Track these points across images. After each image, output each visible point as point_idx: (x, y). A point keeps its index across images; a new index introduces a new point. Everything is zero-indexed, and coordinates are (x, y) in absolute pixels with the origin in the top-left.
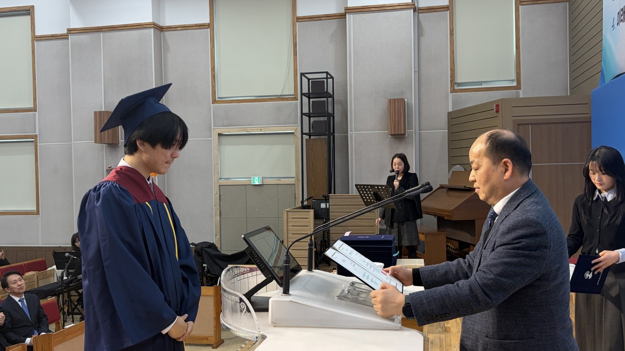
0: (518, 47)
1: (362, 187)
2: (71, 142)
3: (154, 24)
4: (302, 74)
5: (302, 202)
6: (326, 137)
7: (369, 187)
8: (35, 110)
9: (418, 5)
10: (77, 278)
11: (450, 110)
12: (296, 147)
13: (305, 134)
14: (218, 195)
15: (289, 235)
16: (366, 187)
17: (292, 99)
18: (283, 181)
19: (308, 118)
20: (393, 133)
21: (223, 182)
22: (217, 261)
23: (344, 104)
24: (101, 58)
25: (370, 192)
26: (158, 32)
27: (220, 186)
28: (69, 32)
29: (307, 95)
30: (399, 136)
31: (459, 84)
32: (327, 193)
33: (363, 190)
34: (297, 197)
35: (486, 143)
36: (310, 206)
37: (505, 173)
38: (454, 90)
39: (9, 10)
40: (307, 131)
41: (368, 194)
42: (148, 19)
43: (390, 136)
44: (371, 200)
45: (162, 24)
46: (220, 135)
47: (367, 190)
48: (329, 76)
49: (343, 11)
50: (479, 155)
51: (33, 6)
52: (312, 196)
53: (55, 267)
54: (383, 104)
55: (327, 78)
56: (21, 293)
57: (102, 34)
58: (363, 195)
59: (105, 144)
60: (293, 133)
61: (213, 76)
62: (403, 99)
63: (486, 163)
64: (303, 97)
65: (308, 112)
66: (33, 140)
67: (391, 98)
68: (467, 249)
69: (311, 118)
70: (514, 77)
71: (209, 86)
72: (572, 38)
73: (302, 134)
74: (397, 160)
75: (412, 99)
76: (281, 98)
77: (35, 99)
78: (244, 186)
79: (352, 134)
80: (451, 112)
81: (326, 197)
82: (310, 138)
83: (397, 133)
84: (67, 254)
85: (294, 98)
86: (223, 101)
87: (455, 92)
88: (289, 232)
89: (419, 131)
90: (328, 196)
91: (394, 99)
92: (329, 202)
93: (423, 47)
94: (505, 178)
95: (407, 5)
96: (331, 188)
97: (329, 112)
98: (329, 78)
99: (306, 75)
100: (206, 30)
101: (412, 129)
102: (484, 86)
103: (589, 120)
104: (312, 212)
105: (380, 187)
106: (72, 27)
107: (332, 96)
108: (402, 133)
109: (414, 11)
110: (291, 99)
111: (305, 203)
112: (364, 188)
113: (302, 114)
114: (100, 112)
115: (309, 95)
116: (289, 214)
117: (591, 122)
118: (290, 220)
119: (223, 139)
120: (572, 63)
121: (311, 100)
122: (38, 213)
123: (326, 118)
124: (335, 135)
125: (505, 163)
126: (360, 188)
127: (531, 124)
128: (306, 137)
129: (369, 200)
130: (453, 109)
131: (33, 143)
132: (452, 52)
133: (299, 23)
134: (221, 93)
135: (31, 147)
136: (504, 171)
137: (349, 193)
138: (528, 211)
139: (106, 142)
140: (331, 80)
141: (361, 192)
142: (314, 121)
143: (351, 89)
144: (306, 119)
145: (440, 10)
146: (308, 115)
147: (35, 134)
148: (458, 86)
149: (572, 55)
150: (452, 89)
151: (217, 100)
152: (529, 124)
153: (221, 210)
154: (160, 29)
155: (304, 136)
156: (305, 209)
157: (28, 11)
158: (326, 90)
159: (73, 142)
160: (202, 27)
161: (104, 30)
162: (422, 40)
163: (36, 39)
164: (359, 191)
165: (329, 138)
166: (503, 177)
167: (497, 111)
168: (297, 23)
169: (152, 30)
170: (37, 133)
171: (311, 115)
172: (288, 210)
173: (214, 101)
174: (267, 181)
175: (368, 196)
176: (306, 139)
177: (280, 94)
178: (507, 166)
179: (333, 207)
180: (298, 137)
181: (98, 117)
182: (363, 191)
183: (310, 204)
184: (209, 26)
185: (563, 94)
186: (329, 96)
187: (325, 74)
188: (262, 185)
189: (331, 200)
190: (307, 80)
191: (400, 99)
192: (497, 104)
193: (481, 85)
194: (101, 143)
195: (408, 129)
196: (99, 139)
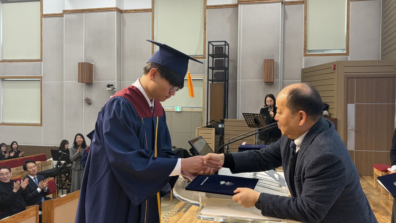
0: (348, 28)
1: (247, 115)
2: (63, 81)
3: (117, 8)
4: (209, 42)
5: (207, 123)
6: (224, 82)
7: (251, 115)
8: (41, 61)
10: (66, 166)
11: (303, 67)
12: (204, 89)
13: (210, 80)
16: (249, 115)
18: (195, 110)
19: (212, 70)
20: (266, 81)
23: (235, 61)
24: (83, 29)
25: (252, 118)
26: (119, 13)
28: (64, 12)
29: (212, 56)
30: (270, 83)
31: (309, 51)
32: (223, 118)
33: (248, 116)
34: (203, 120)
36: (212, 126)
38: (306, 54)
40: (211, 79)
41: (250, 120)
42: (113, 5)
43: (264, 83)
44: (252, 123)
45: (121, 9)
47: (250, 117)
48: (226, 44)
49: (236, 3)
52: (213, 119)
53: (52, 159)
54: (261, 62)
55: (225, 45)
56: (35, 175)
57: (84, 14)
58: (247, 120)
59: (84, 83)
60: (202, 80)
62: (273, 60)
64: (210, 57)
65: (212, 66)
66: (40, 79)
67: (266, 59)
69: (214, 70)
70: (345, 47)
71: (150, 48)
72: (383, 23)
73: (208, 80)
74: (268, 99)
75: (279, 60)
77: (41, 54)
79: (240, 81)
80: (303, 69)
81: (222, 121)
82: (213, 83)
83: (269, 81)
84: (60, 151)
85: (204, 57)
87: (306, 56)
89: (283, 80)
90: (224, 120)
91: (268, 59)
93: (287, 27)
96: (225, 115)
97: (226, 66)
98: (226, 45)
99: (212, 43)
100: (149, 13)
101: (278, 79)
102: (325, 53)
103: (394, 76)
104: (214, 130)
105: (258, 115)
106: (66, 9)
107: (228, 57)
108: (272, 81)
109: (282, 4)
110: (201, 58)
111: (209, 124)
112: (248, 115)
113: (209, 67)
114: (82, 63)
115: (213, 56)
117: (395, 77)
118: (199, 134)
120: (383, 39)
121: (214, 59)
122: (41, 125)
123: (224, 70)
124: (229, 81)
126: (246, 115)
127: (356, 78)
128: (210, 82)
129: (251, 123)
130: (305, 67)
131: (40, 81)
132: (305, 30)
133: (208, 9)
135: (38, 84)
137: (236, 119)
139: (85, 82)
140: (228, 46)
141: (246, 118)
142: (216, 72)
143: (240, 52)
144: (211, 70)
145: (298, 3)
146: (212, 68)
147: (41, 76)
148: (308, 52)
149: (383, 34)
150: (305, 54)
152: (354, 78)
154: (120, 11)
155: (209, 81)
156: (209, 128)
158: (224, 53)
160: (146, 11)
161: (85, 11)
162: (287, 22)
163: (44, 16)
164: (245, 118)
165: (225, 83)
167: (334, 69)
168: (207, 10)
169: (116, 12)
170: (42, 75)
171: (214, 68)
172: (198, 128)
174: (185, 110)
175: (250, 121)
176: (210, 84)
177: (194, 55)
179: (227, 127)
180: (205, 82)
181: (80, 66)
182: (247, 118)
183: (212, 125)
184: (151, 10)
185: (376, 59)
186: (226, 56)
187: (224, 42)
188: (182, 112)
189: (225, 123)
190: (212, 46)
191: (272, 59)
192: (334, 64)
193: (324, 52)
194: (82, 82)
195: (276, 79)
196: (81, 80)
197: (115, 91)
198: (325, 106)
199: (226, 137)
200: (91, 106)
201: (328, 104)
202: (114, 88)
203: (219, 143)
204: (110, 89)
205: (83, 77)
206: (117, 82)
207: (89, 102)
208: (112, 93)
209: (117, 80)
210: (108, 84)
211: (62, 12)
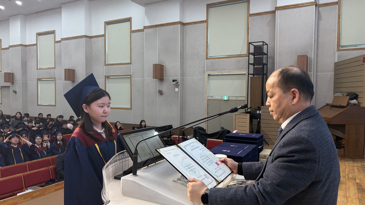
3: (180, 22)
4: (249, 43)
6: (261, 76)
8: (131, 64)
9: (319, 2)
11: (336, 61)
12: (246, 81)
14: (207, 104)
15: (236, 126)
17: (246, 56)
18: (239, 99)
19: (253, 66)
21: (209, 98)
22: (203, 136)
23: (273, 58)
24: (157, 39)
26: (182, 26)
27: (208, 100)
29: (253, 54)
31: (342, 47)
32: (261, 105)
35: (278, 76)
37: (293, 99)
38: (339, 50)
39: (121, 20)
40: (252, 73)
42: (177, 19)
45: (184, 22)
46: (209, 75)
49: (274, 9)
50: (273, 86)
51: (131, 17)
52: (252, 107)
54: (295, 58)
55: (263, 45)
57: (158, 28)
60: (244, 74)
61: (207, 46)
62: (307, 55)
63: (278, 92)
64: (250, 55)
67: (299, 55)
68: (341, 140)
71: (205, 51)
73: (249, 74)
75: (312, 55)
76: (240, 56)
77: (131, 59)
78: (219, 101)
80: (336, 62)
81: (259, 108)
82: (254, 76)
86: (211, 58)
87: (339, 51)
88: (236, 125)
89: (317, 73)
90: (261, 107)
91: (301, 55)
92: (261, 110)
93: (320, 26)
94: (293, 103)
95: (312, 3)
96: (263, 103)
97: (264, 63)
98: (265, 45)
99: (252, 43)
100: (204, 23)
101: (312, 72)
106: (146, 25)
107: (267, 54)
109: (316, 6)
111: (249, 110)
113: (249, 64)
114: (155, 64)
116: (236, 116)
118: (236, 119)
119: (211, 77)
121: (255, 56)
122: (131, 109)
123: (262, 66)
124: (268, 75)
125: (293, 92)
128: (250, 76)
130: (338, 60)
131: (130, 78)
132: (339, 28)
134: (211, 54)
135: (129, 80)
136: (293, 98)
138: (302, 131)
139: (158, 78)
140: (267, 46)
142: (255, 68)
144: (251, 66)
145: (332, 4)
146: (253, 64)
148: (342, 48)
150: (338, 49)
151: (208, 58)
153: (208, 111)
154: (183, 24)
155: (249, 75)
157: (129, 20)
158: (262, 51)
159: (145, 78)
160: (202, 22)
161: (159, 26)
162: (320, 22)
163: (132, 32)
165: (263, 77)
166: (291, 103)
167: (363, 61)
168: (250, 17)
169: (179, 25)
170: (132, 74)
171: (255, 65)
172: (236, 113)
173: (207, 58)
174: (231, 98)
176: (251, 77)
177: (239, 54)
178: (294, 94)
179: (263, 113)
180: (247, 76)
181: (154, 67)
183: (251, 111)
184: (206, 21)
186: (265, 54)
187: (262, 43)
188: (228, 100)
189: (262, 109)
190: (253, 46)
191: (305, 55)
192: (364, 57)
193: (357, 47)
194: (155, 78)
195: (309, 72)
196: (155, 77)
197: (179, 85)
198: (354, 96)
199: (262, 122)
200: (162, 95)
201: (357, 93)
202: (178, 83)
203: (257, 126)
204: (175, 83)
205: (156, 74)
206: (180, 78)
207: (161, 93)
208: (177, 86)
209: (180, 76)
210: (173, 79)
211: (143, 28)
